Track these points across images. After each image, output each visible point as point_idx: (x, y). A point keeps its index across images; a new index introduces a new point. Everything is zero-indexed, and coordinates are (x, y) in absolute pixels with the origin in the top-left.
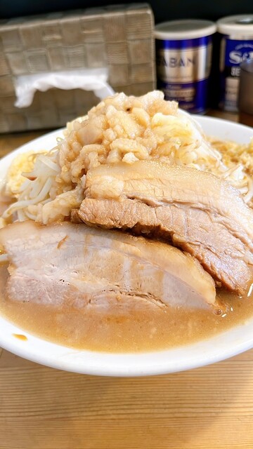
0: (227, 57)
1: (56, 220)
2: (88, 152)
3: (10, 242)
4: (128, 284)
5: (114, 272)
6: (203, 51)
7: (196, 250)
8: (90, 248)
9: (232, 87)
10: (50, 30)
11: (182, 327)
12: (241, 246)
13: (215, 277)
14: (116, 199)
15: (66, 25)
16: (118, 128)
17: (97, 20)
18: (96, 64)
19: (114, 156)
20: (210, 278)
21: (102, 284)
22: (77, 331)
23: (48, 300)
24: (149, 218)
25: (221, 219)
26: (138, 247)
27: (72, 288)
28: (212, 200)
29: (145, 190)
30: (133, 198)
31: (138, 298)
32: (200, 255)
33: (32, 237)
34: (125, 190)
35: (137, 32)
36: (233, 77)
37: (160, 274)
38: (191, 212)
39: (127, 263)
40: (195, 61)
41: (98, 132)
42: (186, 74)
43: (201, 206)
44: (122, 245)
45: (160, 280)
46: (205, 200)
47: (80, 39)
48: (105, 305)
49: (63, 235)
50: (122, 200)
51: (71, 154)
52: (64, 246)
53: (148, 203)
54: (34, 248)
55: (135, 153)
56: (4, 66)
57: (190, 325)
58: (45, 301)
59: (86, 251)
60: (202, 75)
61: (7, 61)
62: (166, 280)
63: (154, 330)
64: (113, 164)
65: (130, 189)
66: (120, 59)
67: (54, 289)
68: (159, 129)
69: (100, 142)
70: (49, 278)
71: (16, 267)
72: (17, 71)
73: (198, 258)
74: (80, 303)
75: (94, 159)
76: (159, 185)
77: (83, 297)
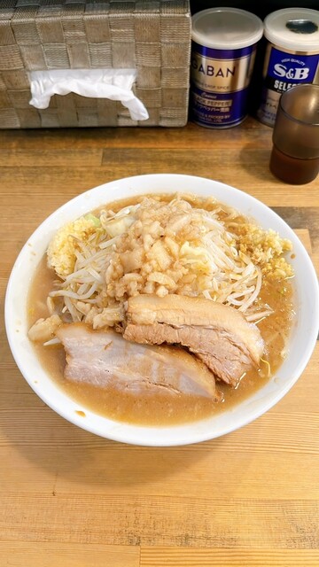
0: (271, 68)
1: (103, 328)
2: (130, 281)
3: (67, 339)
4: (155, 378)
5: (146, 369)
6: (244, 62)
7: (205, 358)
8: (129, 352)
9: (273, 100)
10: (73, 26)
11: (190, 409)
12: (238, 351)
13: (216, 376)
14: (150, 325)
15: (91, 21)
16: (154, 262)
17: (127, 19)
18: (123, 64)
19: (150, 289)
20: (212, 376)
21: (136, 376)
22: (118, 408)
23: (97, 382)
24: (173, 337)
25: (225, 334)
26: (164, 356)
27: (114, 377)
28: (220, 323)
29: (171, 317)
30: (162, 323)
31: (162, 387)
32: (207, 362)
33: (85, 338)
34: (157, 318)
35: (173, 36)
36: (276, 90)
37: (178, 375)
38: (203, 331)
39: (155, 365)
40: (235, 73)
41: (138, 264)
42: (223, 84)
43: (211, 327)
44: (153, 353)
45: (178, 378)
46: (215, 323)
47: (106, 38)
48: (138, 390)
49: (109, 341)
50: (155, 325)
51: (115, 275)
52: (109, 349)
53: (173, 327)
54: (87, 347)
55: (165, 285)
56: (17, 58)
57: (196, 408)
58: (94, 383)
59: (126, 354)
60: (240, 85)
61: (21, 54)
62: (182, 378)
63: (171, 411)
64: (149, 295)
65: (160, 317)
66: (151, 62)
67: (101, 376)
68: (185, 260)
69: (139, 271)
70: (97, 368)
71: (72, 357)
72: (31, 66)
73: (205, 364)
74: (120, 387)
75: (134, 287)
76: (182, 314)
77: (122, 383)
